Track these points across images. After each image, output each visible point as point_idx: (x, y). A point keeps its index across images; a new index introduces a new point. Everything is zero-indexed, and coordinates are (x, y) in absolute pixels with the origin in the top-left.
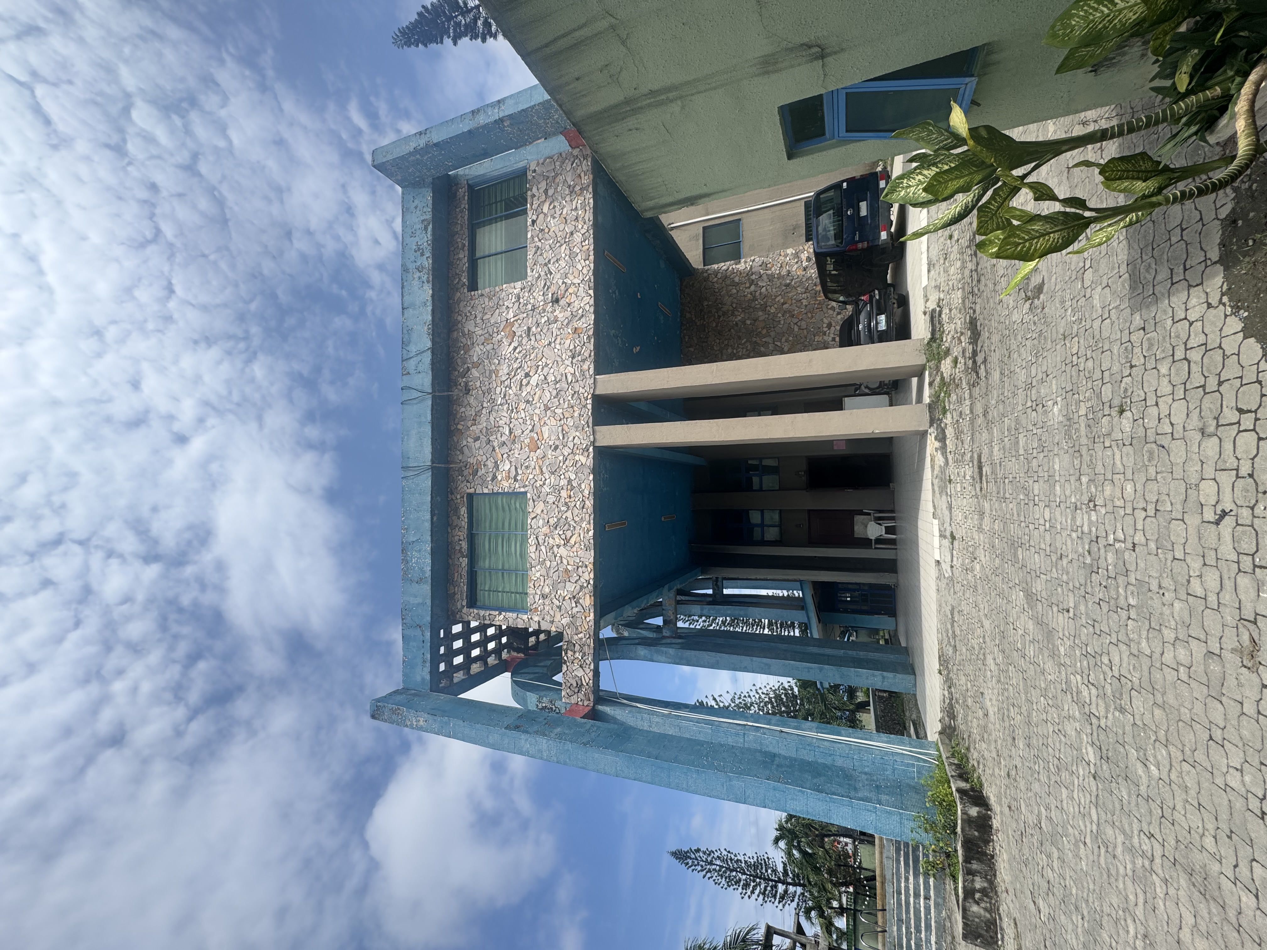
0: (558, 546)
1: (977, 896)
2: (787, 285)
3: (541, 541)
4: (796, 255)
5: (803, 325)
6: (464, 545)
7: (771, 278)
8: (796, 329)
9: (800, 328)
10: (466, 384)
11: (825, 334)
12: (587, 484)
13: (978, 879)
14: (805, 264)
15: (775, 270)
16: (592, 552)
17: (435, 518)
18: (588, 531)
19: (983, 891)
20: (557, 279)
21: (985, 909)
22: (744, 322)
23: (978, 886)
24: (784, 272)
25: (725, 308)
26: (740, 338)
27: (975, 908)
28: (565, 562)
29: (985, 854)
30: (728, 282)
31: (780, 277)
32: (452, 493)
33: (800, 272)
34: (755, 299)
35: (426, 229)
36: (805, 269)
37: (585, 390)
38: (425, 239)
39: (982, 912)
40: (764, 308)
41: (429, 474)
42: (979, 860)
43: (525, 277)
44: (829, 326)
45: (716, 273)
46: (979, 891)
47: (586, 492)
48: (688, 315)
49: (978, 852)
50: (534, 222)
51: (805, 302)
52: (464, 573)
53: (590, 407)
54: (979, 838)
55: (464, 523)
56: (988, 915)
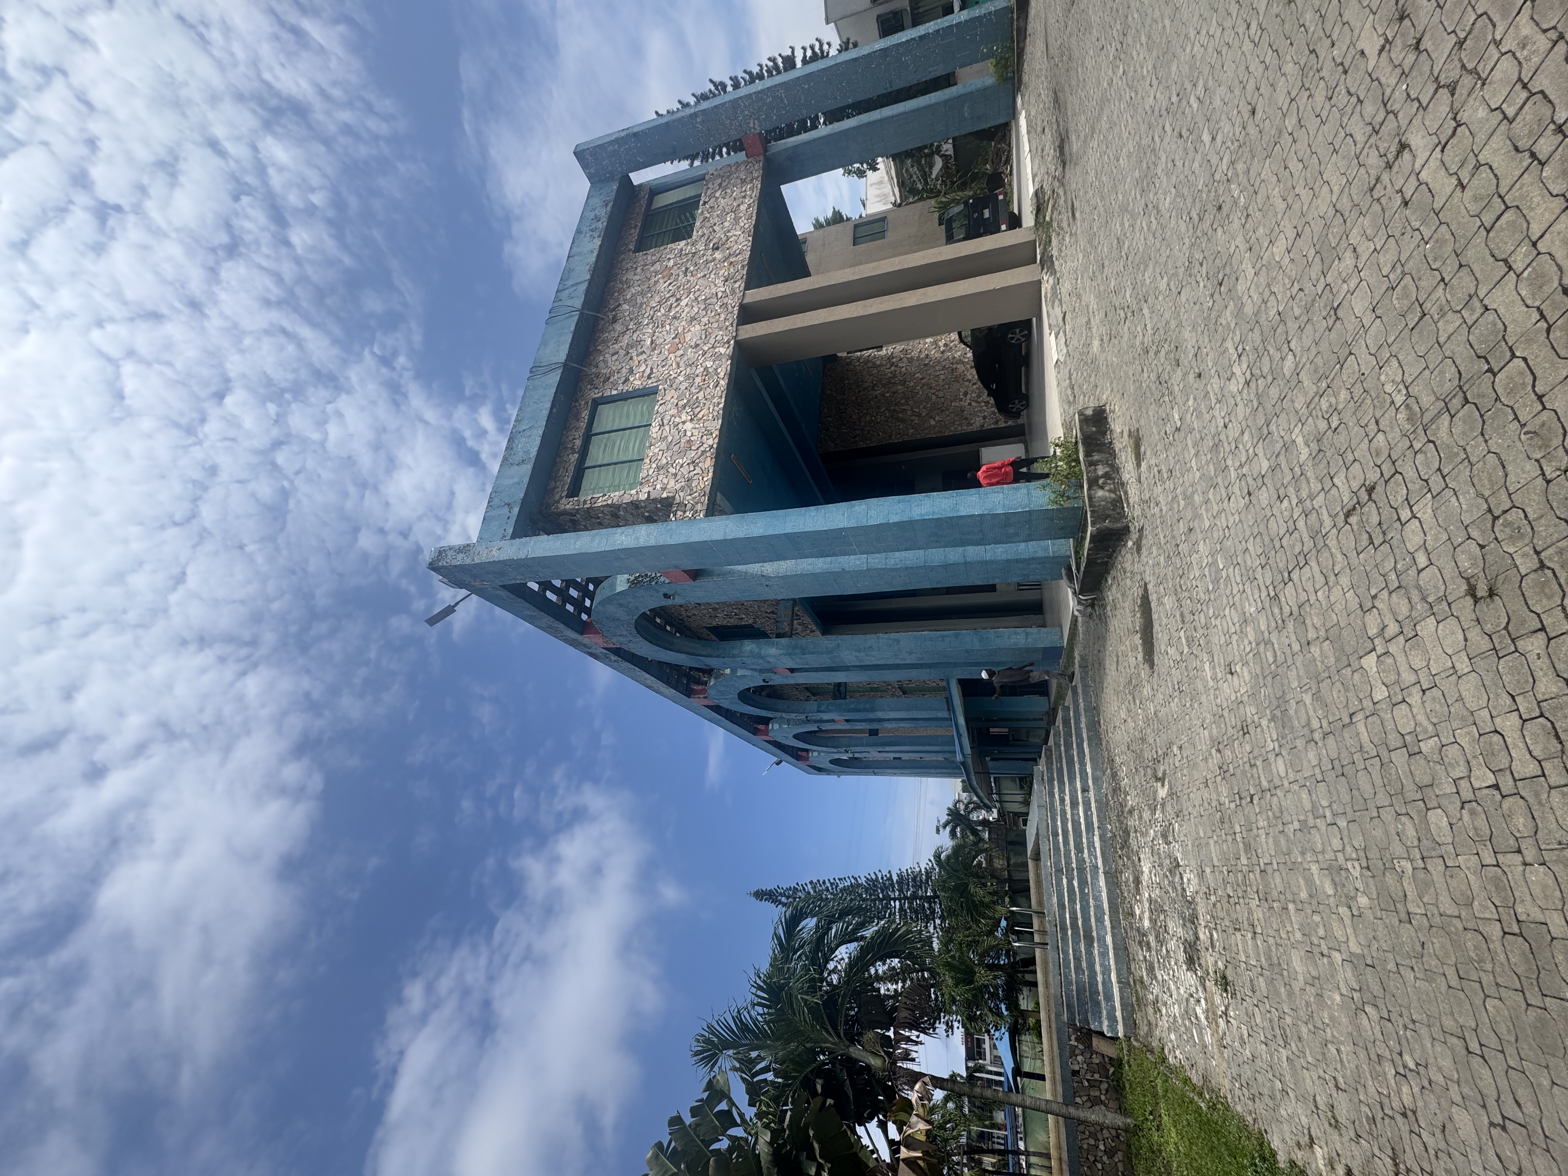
0: (684, 423)
1: (1101, 481)
2: (926, 365)
3: (665, 422)
4: (935, 343)
5: (941, 394)
6: (578, 443)
7: (911, 360)
8: (934, 397)
9: (937, 397)
10: (614, 316)
11: (961, 400)
12: (724, 368)
13: (1100, 467)
14: (942, 349)
15: (915, 354)
16: (720, 421)
17: (554, 410)
18: (719, 404)
19: (1106, 476)
20: (720, 234)
21: (1110, 491)
22: (883, 395)
23: (1100, 473)
24: (923, 356)
25: (865, 385)
26: (878, 407)
27: (1100, 493)
28: (689, 434)
29: (1105, 444)
30: (870, 365)
31: (918, 359)
32: (577, 401)
33: (938, 355)
34: (895, 376)
35: (606, 205)
36: (942, 352)
37: (733, 302)
38: (603, 212)
39: (1107, 494)
40: (903, 383)
41: (560, 371)
42: (1099, 451)
43: (690, 237)
44: (966, 394)
45: (859, 359)
46: (1102, 477)
47: (722, 375)
48: (829, 392)
49: (1097, 445)
50: (705, 203)
51: (942, 377)
52: (572, 468)
53: (736, 312)
54: (1097, 432)
55: (583, 425)
56: (1113, 496)
